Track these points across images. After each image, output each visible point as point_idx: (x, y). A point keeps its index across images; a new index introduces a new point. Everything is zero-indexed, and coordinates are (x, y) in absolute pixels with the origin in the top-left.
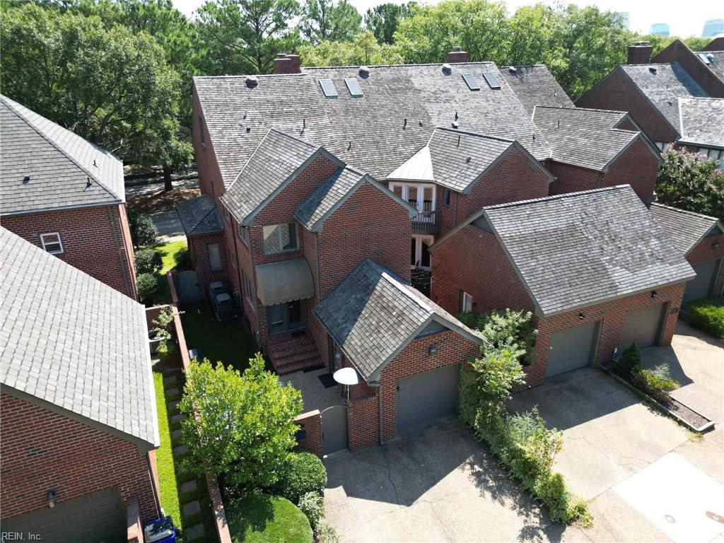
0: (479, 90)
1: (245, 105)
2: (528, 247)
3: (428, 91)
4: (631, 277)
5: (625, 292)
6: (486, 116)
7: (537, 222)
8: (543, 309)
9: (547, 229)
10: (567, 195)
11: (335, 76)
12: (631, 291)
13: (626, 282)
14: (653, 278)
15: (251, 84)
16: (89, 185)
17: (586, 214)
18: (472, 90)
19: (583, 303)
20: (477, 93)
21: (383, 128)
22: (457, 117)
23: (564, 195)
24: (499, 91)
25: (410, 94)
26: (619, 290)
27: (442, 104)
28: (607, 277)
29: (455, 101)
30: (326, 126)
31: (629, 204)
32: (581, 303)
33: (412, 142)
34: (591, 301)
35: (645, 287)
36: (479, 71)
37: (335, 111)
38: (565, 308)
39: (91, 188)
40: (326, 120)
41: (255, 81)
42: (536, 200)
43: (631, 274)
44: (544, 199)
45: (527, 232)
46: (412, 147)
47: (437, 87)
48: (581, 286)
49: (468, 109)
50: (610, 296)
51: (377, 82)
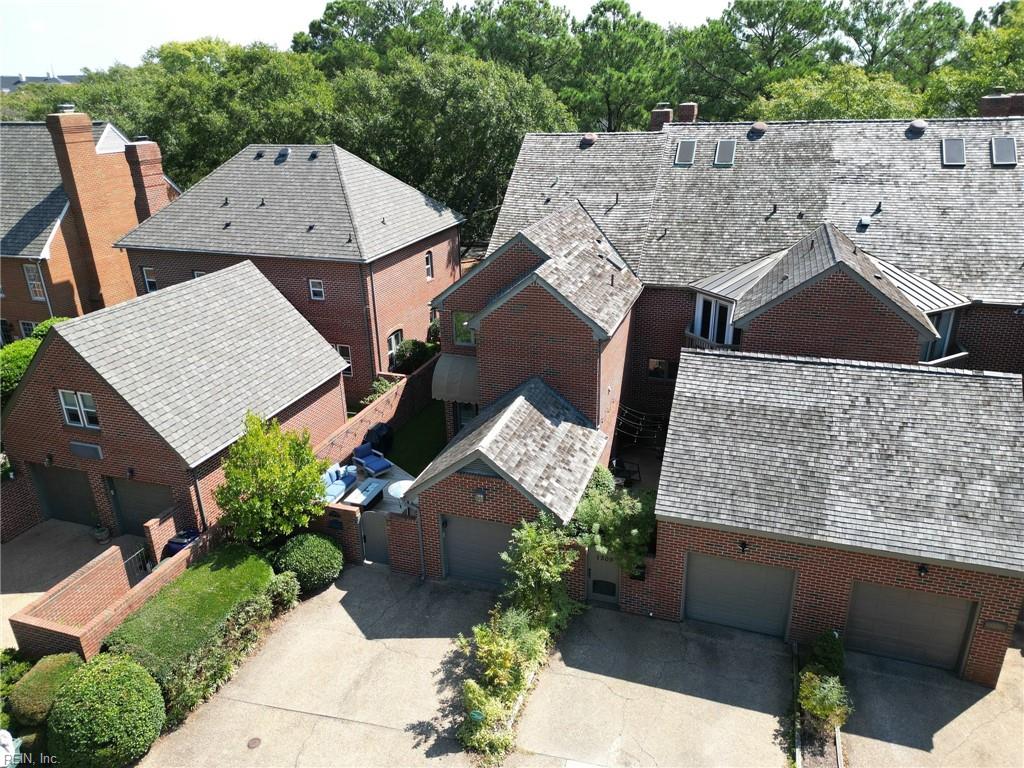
0: (962, 167)
1: (563, 171)
2: (709, 419)
3: (852, 164)
4: (869, 523)
5: (830, 540)
6: (944, 213)
7: (758, 390)
8: (657, 507)
9: (768, 404)
10: (854, 363)
11: (708, 135)
12: (848, 543)
13: (848, 526)
14: (917, 541)
15: (585, 144)
16: (350, 241)
17: (868, 401)
18: (944, 166)
19: (734, 524)
20: (954, 171)
21: (733, 214)
22: (878, 210)
23: (847, 362)
24: (1008, 173)
25: (816, 167)
26: (820, 532)
27: (864, 187)
28: (817, 505)
29: (896, 183)
30: (645, 205)
31: (988, 408)
32: (727, 523)
33: (767, 240)
34: (751, 527)
35: (884, 548)
36: (984, 133)
37: (674, 185)
38: (695, 518)
39: (350, 245)
40: (651, 197)
41: (591, 140)
42: (783, 357)
43: (872, 518)
44: (799, 359)
45: (725, 399)
46: (761, 249)
47: (873, 158)
48: (752, 500)
49: (911, 199)
50: (795, 534)
51: (772, 146)
